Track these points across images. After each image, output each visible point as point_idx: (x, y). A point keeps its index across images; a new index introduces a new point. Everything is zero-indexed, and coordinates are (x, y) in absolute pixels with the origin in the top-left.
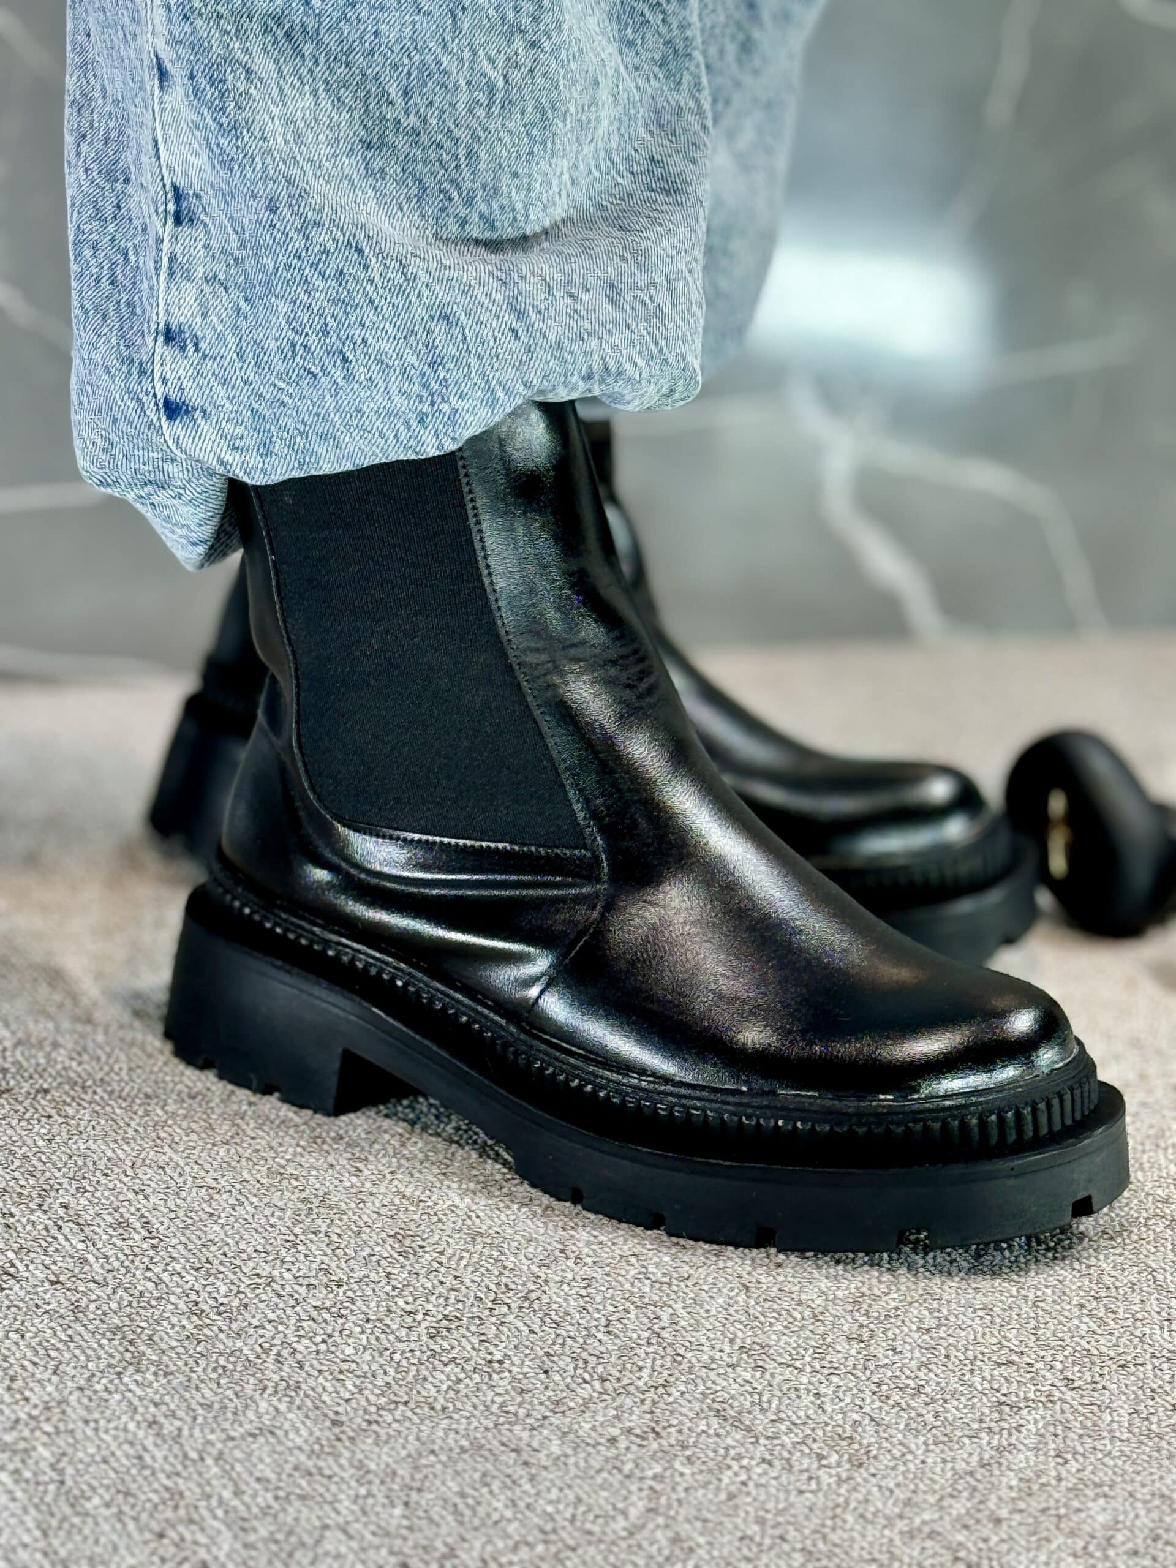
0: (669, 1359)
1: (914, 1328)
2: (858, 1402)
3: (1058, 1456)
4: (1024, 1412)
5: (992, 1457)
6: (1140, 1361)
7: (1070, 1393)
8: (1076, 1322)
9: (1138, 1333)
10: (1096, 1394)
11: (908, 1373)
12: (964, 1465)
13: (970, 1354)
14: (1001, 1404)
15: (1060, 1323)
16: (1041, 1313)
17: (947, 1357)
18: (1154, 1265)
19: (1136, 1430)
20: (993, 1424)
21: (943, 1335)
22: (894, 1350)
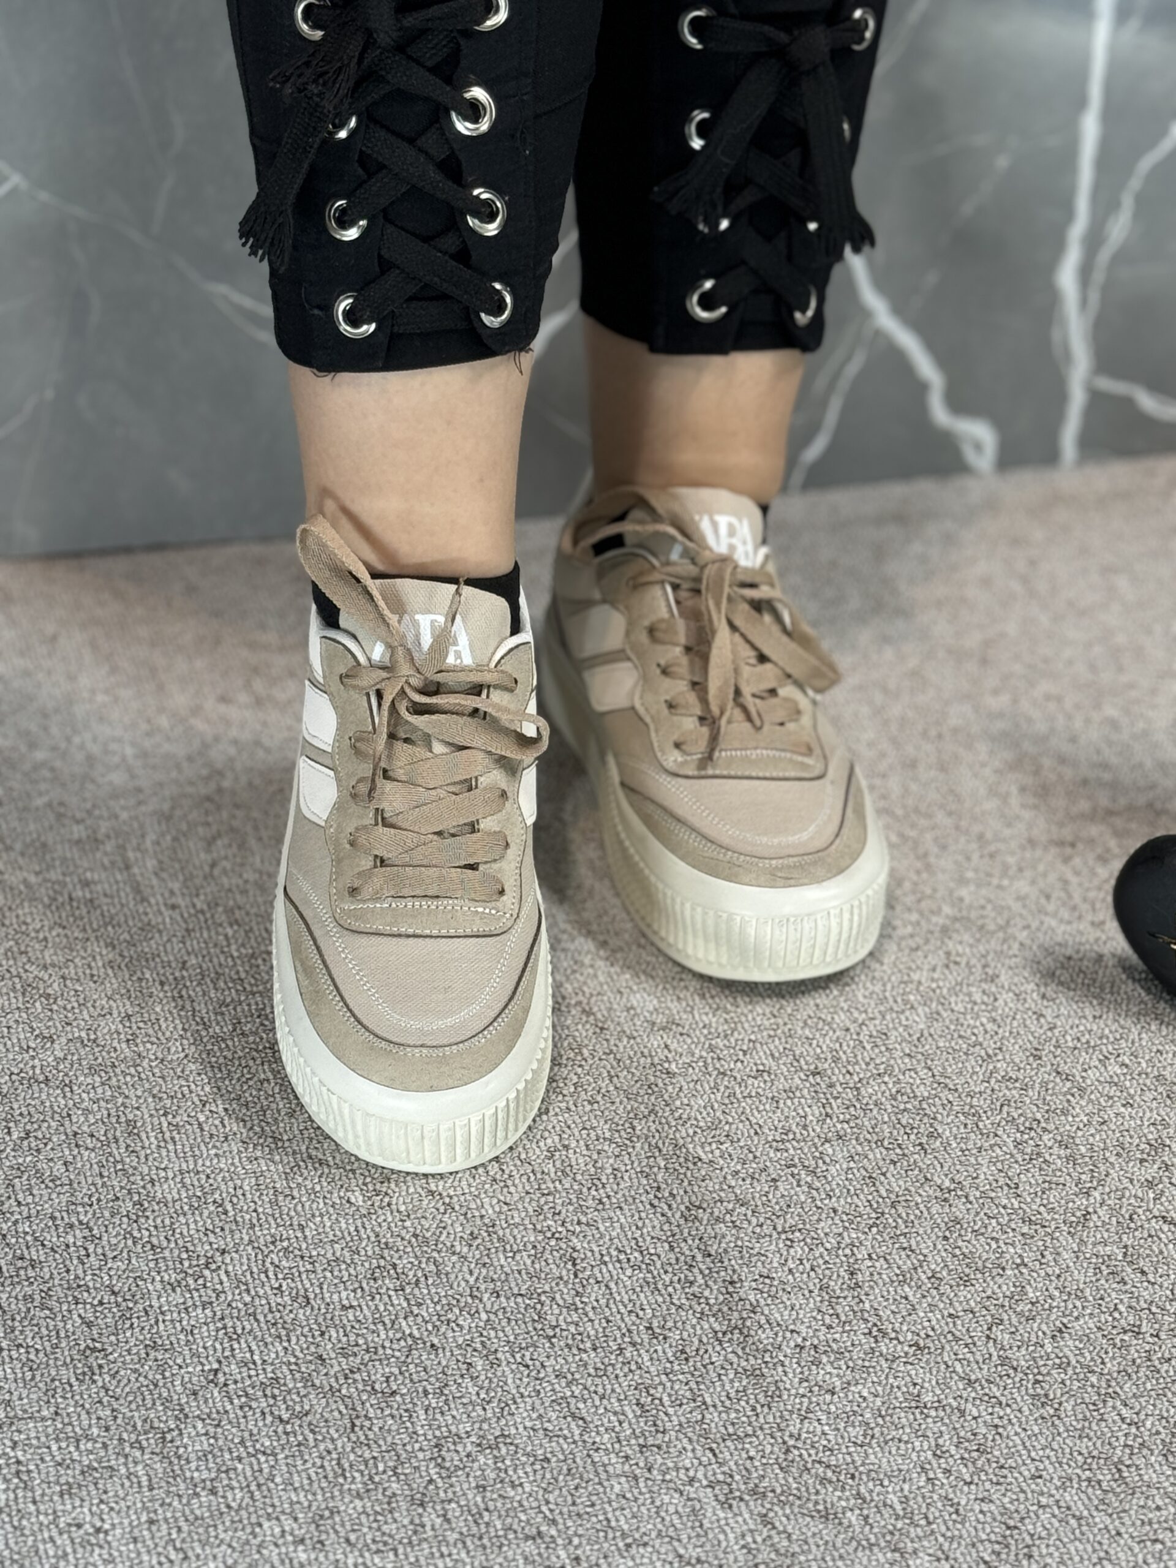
0: (248, 1530)
1: (473, 1485)
6: (646, 1539)
8: (614, 1482)
9: (658, 1503)
11: (444, 1549)
13: (509, 1520)
15: (600, 1483)
16: (590, 1467)
17: (487, 1524)
18: (708, 1400)
21: (495, 1496)
22: (444, 1516)
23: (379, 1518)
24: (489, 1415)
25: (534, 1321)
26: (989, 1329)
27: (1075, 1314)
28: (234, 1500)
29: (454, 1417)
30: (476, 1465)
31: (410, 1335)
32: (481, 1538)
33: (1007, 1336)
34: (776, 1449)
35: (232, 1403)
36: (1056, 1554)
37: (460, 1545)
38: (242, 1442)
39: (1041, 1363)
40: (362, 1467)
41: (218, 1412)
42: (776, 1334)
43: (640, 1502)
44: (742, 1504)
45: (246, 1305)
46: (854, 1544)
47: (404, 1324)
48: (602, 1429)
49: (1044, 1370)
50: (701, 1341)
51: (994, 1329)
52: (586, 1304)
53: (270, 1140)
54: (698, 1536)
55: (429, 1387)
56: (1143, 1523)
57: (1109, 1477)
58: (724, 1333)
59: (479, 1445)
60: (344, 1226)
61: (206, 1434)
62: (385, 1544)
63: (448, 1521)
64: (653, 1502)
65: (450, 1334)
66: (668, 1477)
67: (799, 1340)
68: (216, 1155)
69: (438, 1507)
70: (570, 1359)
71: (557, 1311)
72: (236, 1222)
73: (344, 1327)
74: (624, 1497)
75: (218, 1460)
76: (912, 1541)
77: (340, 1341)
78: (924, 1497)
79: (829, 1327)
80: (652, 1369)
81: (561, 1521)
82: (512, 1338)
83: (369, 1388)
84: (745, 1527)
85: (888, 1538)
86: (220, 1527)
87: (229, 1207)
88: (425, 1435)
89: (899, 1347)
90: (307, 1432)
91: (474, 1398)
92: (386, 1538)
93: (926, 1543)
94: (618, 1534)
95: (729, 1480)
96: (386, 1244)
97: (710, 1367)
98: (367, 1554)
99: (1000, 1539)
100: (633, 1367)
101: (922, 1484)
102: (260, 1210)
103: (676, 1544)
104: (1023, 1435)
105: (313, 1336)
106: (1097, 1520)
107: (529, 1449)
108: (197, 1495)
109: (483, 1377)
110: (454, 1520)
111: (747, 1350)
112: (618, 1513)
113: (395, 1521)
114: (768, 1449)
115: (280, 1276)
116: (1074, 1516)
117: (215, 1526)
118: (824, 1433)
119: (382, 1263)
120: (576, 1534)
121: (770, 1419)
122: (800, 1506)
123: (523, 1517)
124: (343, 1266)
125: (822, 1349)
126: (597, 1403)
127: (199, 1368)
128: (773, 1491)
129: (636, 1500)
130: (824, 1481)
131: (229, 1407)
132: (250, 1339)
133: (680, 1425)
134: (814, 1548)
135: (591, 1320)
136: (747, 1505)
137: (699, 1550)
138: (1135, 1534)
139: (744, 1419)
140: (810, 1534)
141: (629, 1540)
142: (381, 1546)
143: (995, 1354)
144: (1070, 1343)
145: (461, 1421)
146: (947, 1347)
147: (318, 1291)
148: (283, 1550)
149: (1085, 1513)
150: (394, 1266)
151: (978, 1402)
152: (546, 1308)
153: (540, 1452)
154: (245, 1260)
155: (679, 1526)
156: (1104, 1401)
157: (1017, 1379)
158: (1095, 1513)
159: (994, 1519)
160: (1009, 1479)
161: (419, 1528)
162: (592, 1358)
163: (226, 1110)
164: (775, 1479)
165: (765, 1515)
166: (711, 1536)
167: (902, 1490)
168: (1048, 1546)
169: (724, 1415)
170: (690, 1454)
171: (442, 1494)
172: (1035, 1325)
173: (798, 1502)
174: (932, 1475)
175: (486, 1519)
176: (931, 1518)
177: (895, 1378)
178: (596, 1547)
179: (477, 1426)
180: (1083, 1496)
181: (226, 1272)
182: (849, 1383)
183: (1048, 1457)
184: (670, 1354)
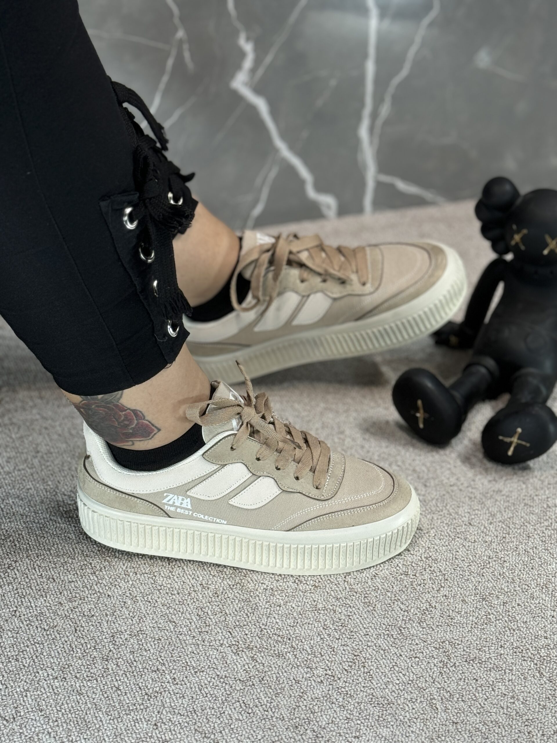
0: (33, 675)
1: (129, 651)
2: (94, 697)
3: (155, 725)
4: (151, 700)
5: (131, 725)
6: (203, 669)
7: (173, 687)
8: (189, 647)
9: (208, 655)
10: (181, 687)
11: (117, 678)
12: (119, 730)
13: (145, 664)
14: (146, 694)
15: (183, 648)
16: (178, 641)
18: (228, 612)
19: (188, 708)
20: (138, 707)
21: (138, 655)
22: (117, 664)
23: (89, 667)
24: (134, 622)
25: (152, 583)
26: (345, 577)
27: (381, 569)
28: (26, 663)
29: (119, 624)
30: (129, 643)
31: (99, 592)
32: (133, 673)
33: (352, 580)
34: (257, 630)
35: (23, 624)
36: (375, 665)
37: (124, 676)
38: (28, 639)
39: (367, 589)
40: (81, 647)
41: (17, 628)
42: (255, 585)
43: (200, 655)
44: (243, 653)
45: (27, 583)
46: (291, 666)
47: (96, 587)
48: (183, 626)
49: (368, 592)
50: (223, 589)
51: (347, 577)
52: (174, 575)
53: (33, 514)
54: (225, 667)
55: (108, 613)
56: (411, 650)
57: (396, 633)
58: (233, 586)
59: (130, 635)
60: (67, 548)
61: (13, 637)
62: (92, 677)
63: (119, 666)
64: (206, 654)
65: (116, 590)
66: (211, 644)
67: (265, 586)
68: (10, 522)
69: (114, 661)
70: (168, 598)
71: (162, 579)
72: (20, 549)
73: (70, 590)
74: (193, 653)
75: (18, 647)
76: (315, 664)
77: (68, 596)
78: (319, 646)
79: (278, 581)
80: (203, 601)
81: (167, 664)
82: (143, 591)
83: (82, 614)
84: (245, 662)
85: (305, 663)
86: (21, 674)
87: (16, 543)
88: (107, 632)
89: (307, 587)
90: (56, 634)
91: (128, 616)
92: (92, 675)
93: (321, 664)
94: (191, 668)
95: (237, 644)
96: (87, 555)
97: (228, 599)
98: (84, 682)
99: (352, 660)
100: (195, 600)
101: (318, 640)
102: (30, 543)
103: (216, 670)
104: (360, 618)
105: (57, 595)
106: (392, 650)
107: (152, 635)
108: (10, 662)
109: (131, 607)
110: (121, 666)
111: (243, 592)
112: (191, 659)
113: (96, 668)
114: (253, 630)
115: (41, 570)
116: (382, 649)
117: (19, 674)
118: (277, 623)
119: (85, 563)
120: (173, 669)
121: (254, 618)
122: (267, 653)
123: (151, 663)
124: (68, 565)
125: (275, 589)
126: (180, 615)
127: (8, 610)
128: (256, 647)
129: (198, 653)
130: (277, 641)
131: (22, 625)
132: (29, 597)
133: (216, 622)
134: (274, 669)
135: (176, 582)
136: (245, 653)
137: (226, 672)
138: (407, 655)
139: (243, 619)
140: (272, 663)
141: (196, 670)
142: (90, 678)
143: (348, 587)
144: (379, 580)
145: (122, 626)
146: (328, 586)
147: (58, 575)
148: (49, 682)
149: (387, 648)
150: (91, 564)
151: (341, 607)
152: (157, 578)
153: (157, 636)
154: (25, 565)
155: (217, 663)
156: (394, 603)
157: (357, 596)
158: (391, 648)
159: (349, 653)
160: (355, 636)
161: (106, 670)
162: (177, 598)
163: (13, 502)
164: (256, 642)
165: (253, 657)
166: (230, 666)
167: (310, 643)
168: (371, 662)
169: (234, 618)
170: (221, 634)
171: (115, 656)
172: (364, 575)
173: (267, 651)
174: (322, 637)
175: (135, 664)
176: (323, 654)
177: (306, 599)
178: (182, 673)
179: (129, 627)
180: (386, 641)
181: (17, 570)
182: (287, 602)
183: (371, 627)
184: (211, 594)
